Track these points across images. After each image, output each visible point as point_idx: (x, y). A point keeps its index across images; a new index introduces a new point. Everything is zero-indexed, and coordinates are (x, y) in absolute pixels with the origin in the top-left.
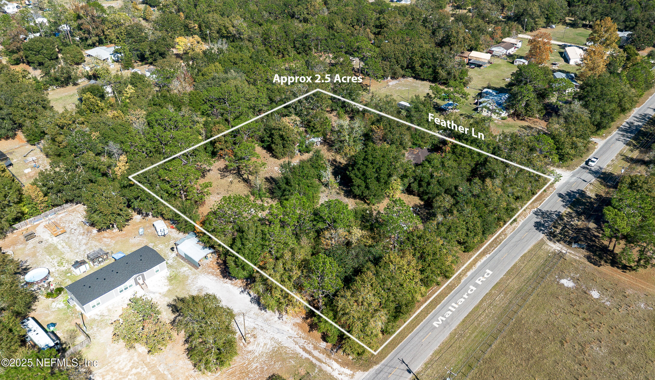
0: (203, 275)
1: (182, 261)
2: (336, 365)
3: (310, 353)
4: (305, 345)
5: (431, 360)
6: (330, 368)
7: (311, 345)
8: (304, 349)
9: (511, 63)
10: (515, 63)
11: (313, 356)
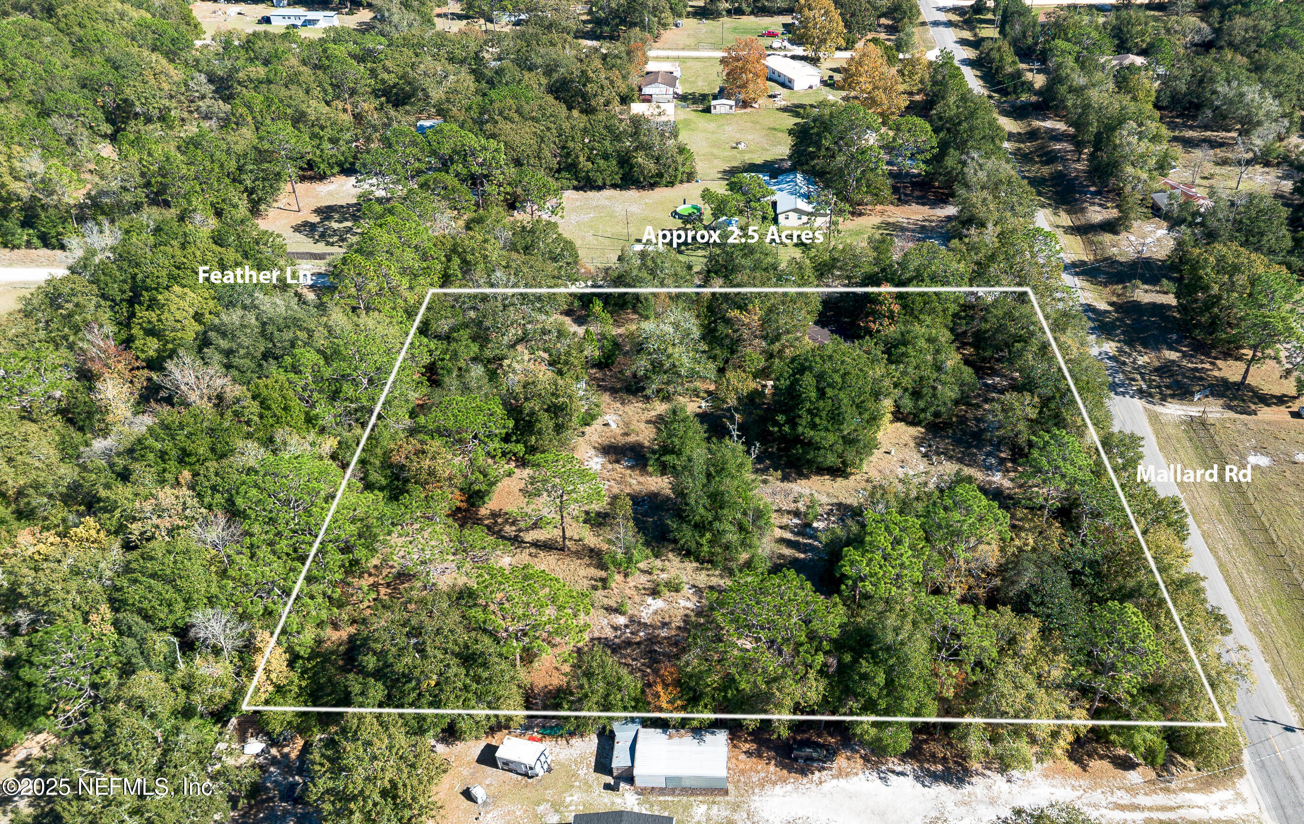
0: (756, 798)
1: (670, 798)
2: (1198, 798)
3: (1136, 808)
4: (1110, 799)
5: (1287, 690)
6: (1196, 809)
7: (1119, 793)
8: (1122, 808)
9: (703, 111)
10: (713, 111)
11: (1150, 809)
